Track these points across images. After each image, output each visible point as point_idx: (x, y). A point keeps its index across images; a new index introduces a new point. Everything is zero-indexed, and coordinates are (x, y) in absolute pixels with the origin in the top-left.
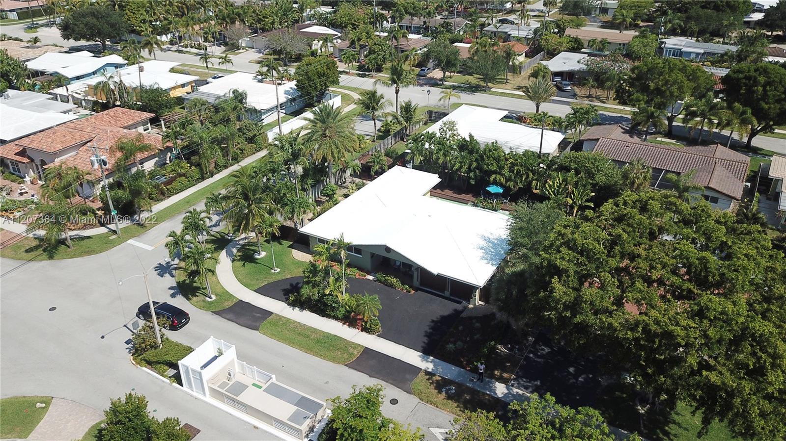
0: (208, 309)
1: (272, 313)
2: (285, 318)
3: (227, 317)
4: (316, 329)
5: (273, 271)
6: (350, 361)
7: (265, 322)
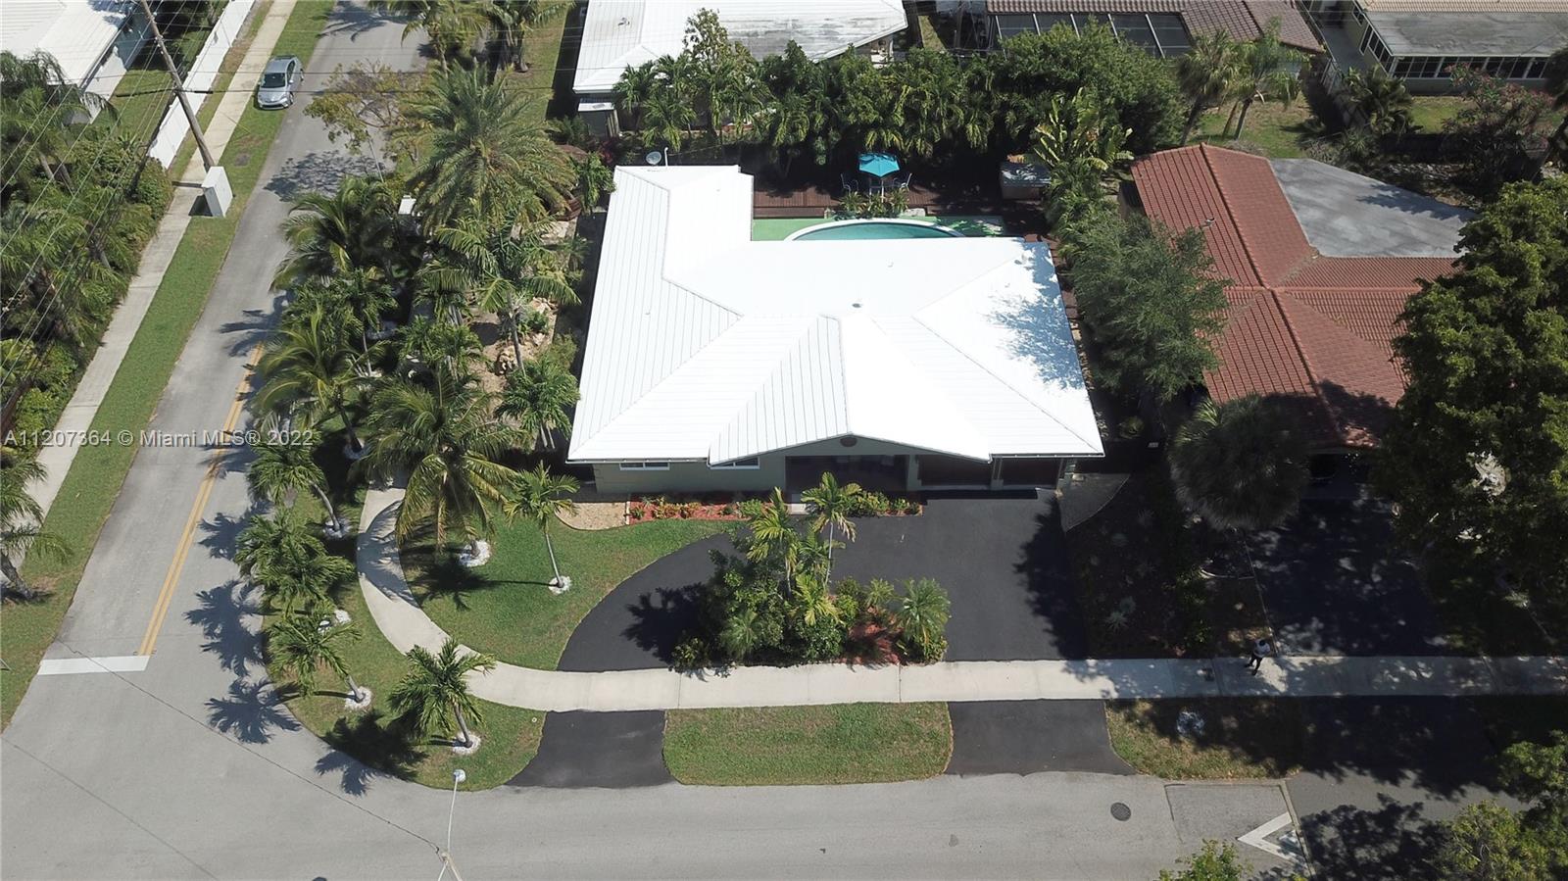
0: (490, 780)
1: (661, 713)
2: (705, 711)
3: (561, 781)
4: (802, 708)
5: (558, 591)
6: (946, 755)
7: (668, 748)
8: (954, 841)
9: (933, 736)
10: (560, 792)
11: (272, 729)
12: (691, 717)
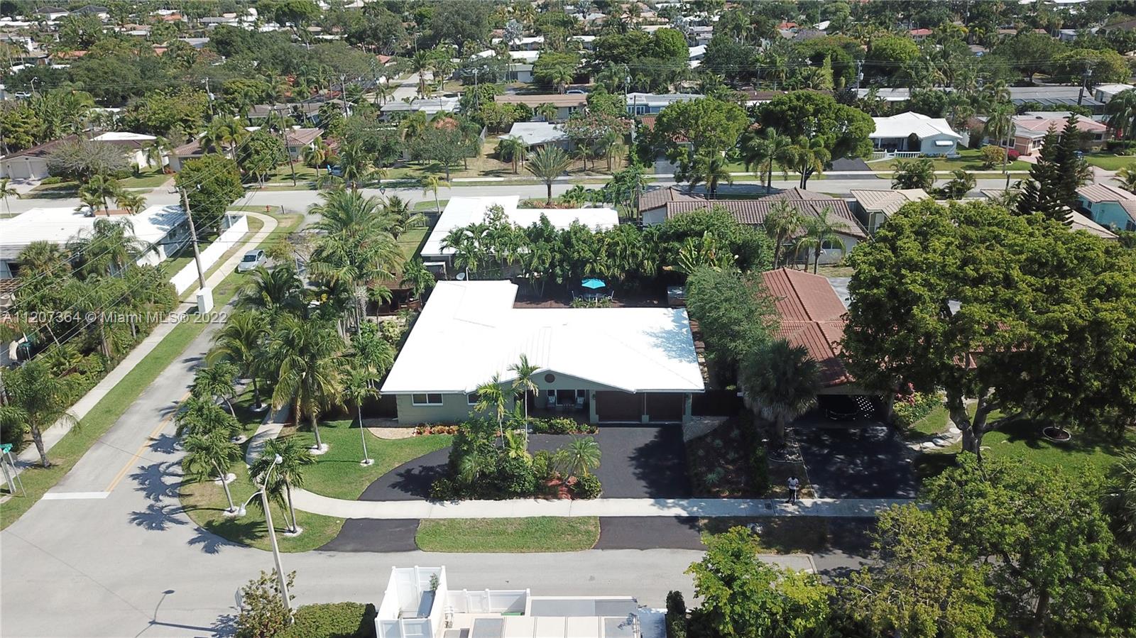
0: (304, 548)
1: (419, 520)
2: (445, 519)
3: (349, 549)
4: (507, 519)
5: (365, 465)
6: (594, 540)
7: (418, 535)
8: (592, 578)
9: (588, 532)
10: (347, 554)
11: (167, 524)
12: (437, 523)
